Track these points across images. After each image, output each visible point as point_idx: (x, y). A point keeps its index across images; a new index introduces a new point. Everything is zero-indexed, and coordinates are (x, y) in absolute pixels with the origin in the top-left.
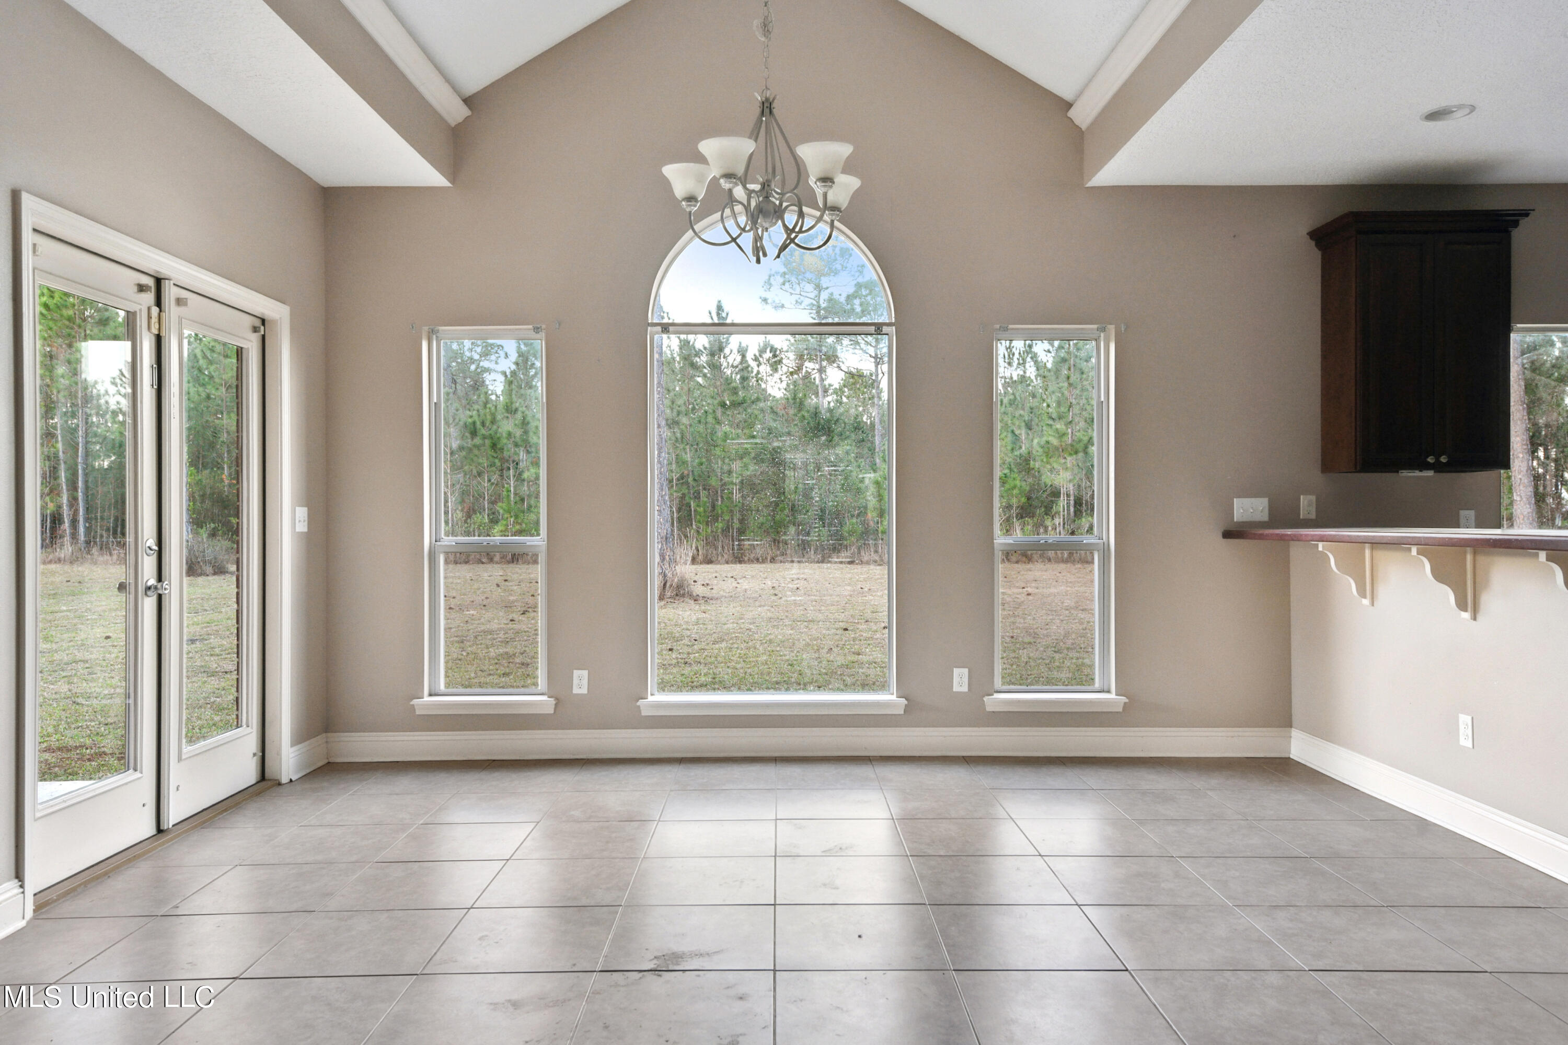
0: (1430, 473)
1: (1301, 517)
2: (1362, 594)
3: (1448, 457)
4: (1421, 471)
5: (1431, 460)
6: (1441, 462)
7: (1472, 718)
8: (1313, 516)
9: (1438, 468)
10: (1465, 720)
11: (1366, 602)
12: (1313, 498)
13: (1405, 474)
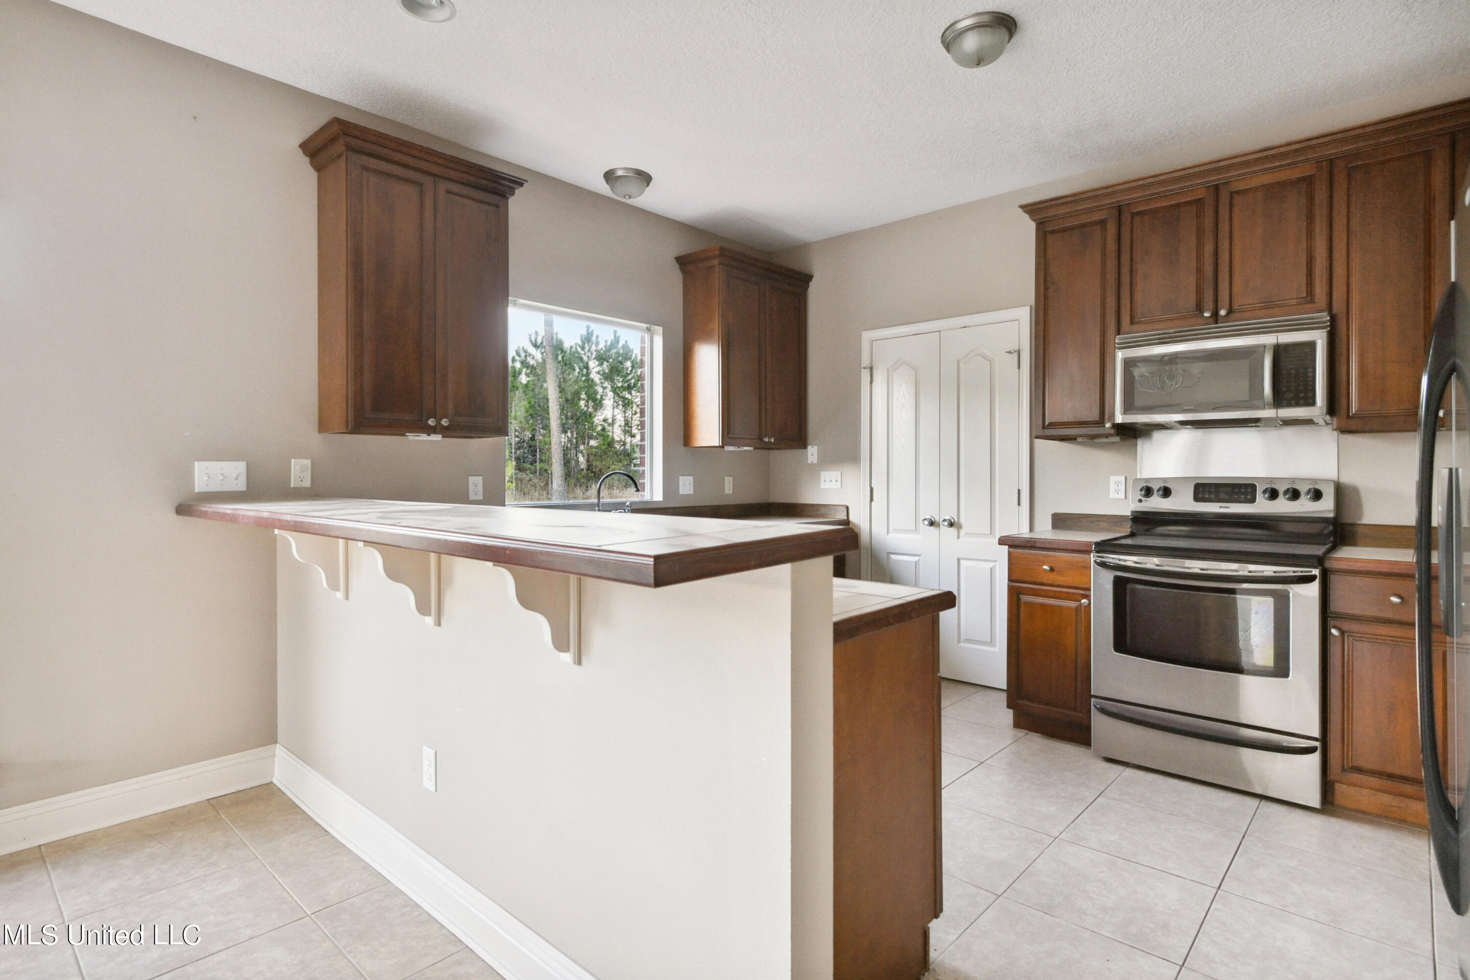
0: (437, 438)
1: (292, 486)
2: (334, 587)
3: (450, 421)
4: (429, 435)
5: (431, 422)
6: (443, 426)
7: (436, 752)
8: (307, 483)
9: (446, 432)
10: (428, 754)
11: (340, 595)
12: (307, 462)
13: (412, 437)
